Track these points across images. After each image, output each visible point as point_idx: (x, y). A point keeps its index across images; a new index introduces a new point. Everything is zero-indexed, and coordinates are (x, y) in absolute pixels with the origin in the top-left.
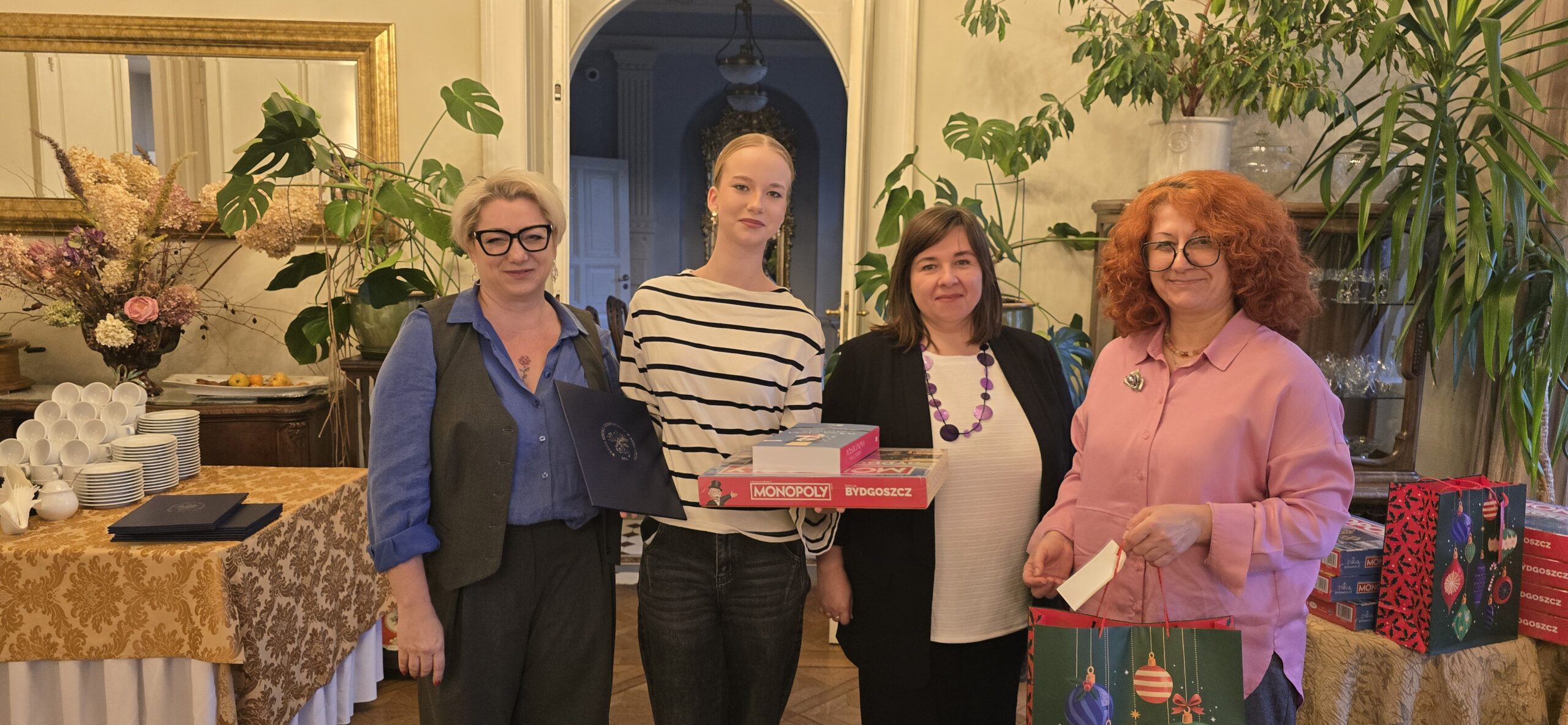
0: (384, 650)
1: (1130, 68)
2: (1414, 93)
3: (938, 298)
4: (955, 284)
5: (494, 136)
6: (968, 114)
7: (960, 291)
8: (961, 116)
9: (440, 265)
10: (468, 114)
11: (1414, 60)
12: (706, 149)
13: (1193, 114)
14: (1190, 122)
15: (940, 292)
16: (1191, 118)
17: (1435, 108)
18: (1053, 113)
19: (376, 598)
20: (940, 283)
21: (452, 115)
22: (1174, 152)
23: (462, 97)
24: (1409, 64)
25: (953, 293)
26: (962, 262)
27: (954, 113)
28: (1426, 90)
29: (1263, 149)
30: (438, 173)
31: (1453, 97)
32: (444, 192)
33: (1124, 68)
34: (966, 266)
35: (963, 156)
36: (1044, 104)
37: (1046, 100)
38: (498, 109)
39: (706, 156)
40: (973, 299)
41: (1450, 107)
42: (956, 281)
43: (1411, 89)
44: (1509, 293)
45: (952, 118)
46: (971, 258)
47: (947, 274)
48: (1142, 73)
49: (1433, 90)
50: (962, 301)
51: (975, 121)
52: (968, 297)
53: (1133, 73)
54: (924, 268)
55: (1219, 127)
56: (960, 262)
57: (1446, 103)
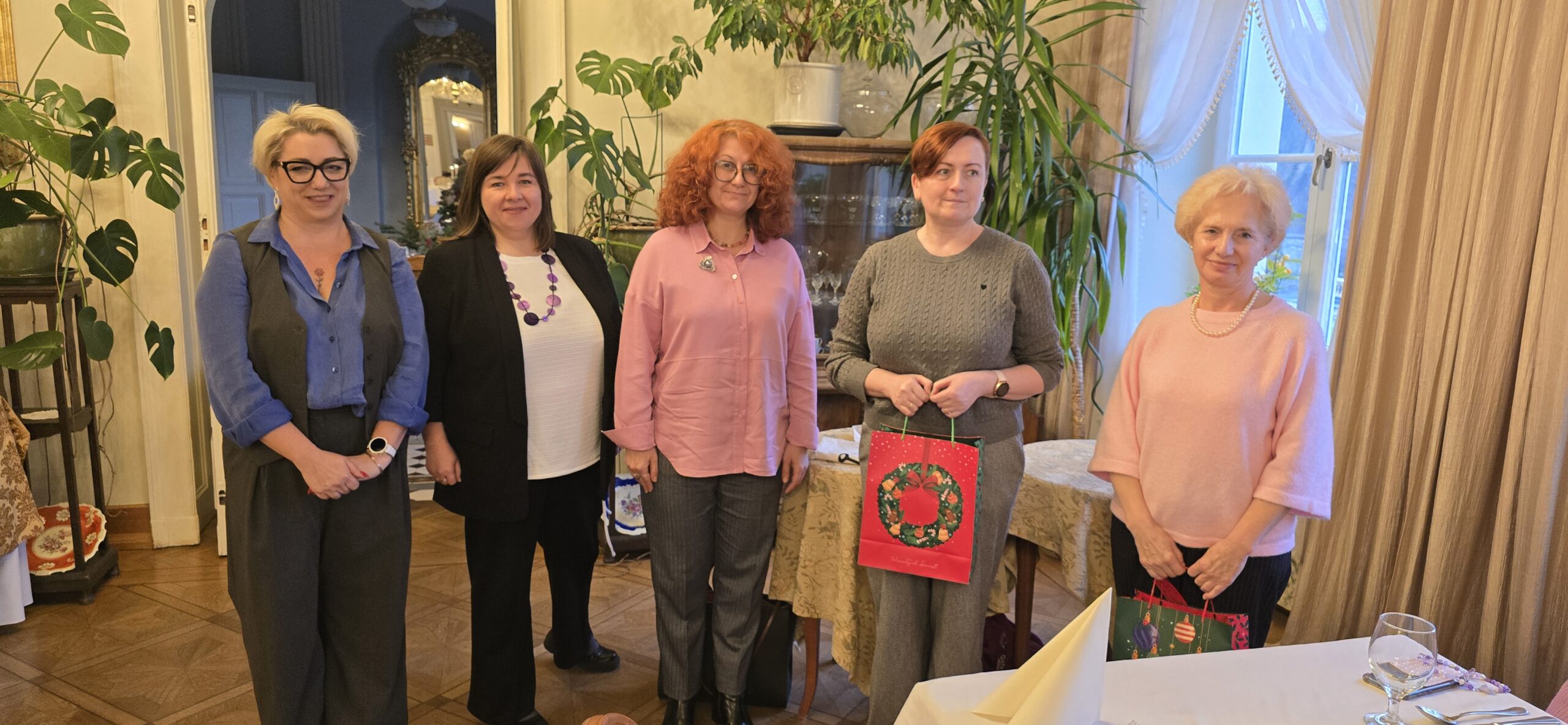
0: (32, 576)
1: (741, 17)
2: (976, 47)
3: (505, 210)
4: (519, 199)
5: (120, 57)
6: (601, 52)
7: (523, 204)
8: (595, 54)
9: (67, 187)
10: (89, 32)
11: (976, 21)
12: (403, 74)
13: (807, 60)
14: (803, 67)
15: (507, 205)
16: (805, 63)
17: (994, 61)
18: (682, 54)
19: (16, 522)
20: (507, 197)
21: (69, 34)
22: (792, 94)
23: (83, 16)
24: (971, 24)
25: (518, 207)
26: (525, 182)
27: (587, 50)
28: (984, 47)
29: (867, 93)
30: (54, 93)
31: (1006, 53)
32: (62, 113)
33: (736, 16)
34: (528, 185)
35: (593, 91)
36: (675, 45)
37: (677, 42)
38: (124, 30)
39: (403, 81)
40: (535, 213)
41: (1004, 61)
42: (521, 197)
43: (974, 44)
44: (1042, 216)
45: (585, 56)
46: (533, 180)
47: (513, 191)
48: (750, 22)
49: (989, 46)
50: (525, 213)
51: (605, 59)
52: (531, 210)
53: (743, 22)
54: (493, 185)
55: (829, 72)
56: (523, 182)
57: (1001, 58)
